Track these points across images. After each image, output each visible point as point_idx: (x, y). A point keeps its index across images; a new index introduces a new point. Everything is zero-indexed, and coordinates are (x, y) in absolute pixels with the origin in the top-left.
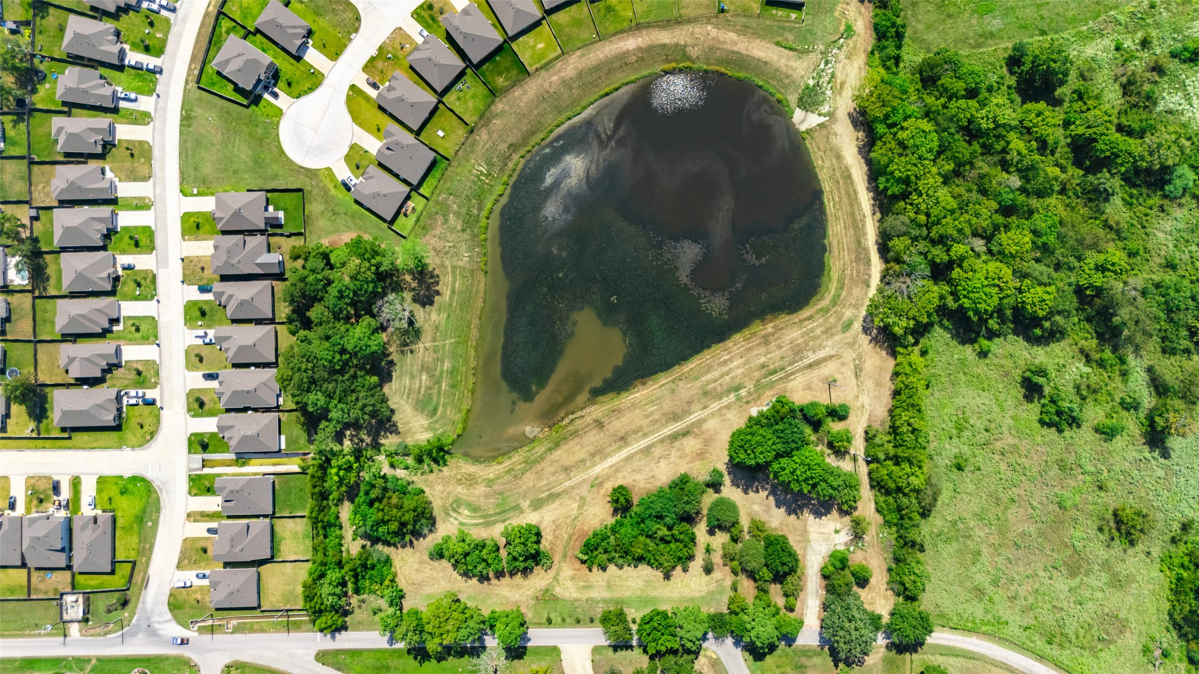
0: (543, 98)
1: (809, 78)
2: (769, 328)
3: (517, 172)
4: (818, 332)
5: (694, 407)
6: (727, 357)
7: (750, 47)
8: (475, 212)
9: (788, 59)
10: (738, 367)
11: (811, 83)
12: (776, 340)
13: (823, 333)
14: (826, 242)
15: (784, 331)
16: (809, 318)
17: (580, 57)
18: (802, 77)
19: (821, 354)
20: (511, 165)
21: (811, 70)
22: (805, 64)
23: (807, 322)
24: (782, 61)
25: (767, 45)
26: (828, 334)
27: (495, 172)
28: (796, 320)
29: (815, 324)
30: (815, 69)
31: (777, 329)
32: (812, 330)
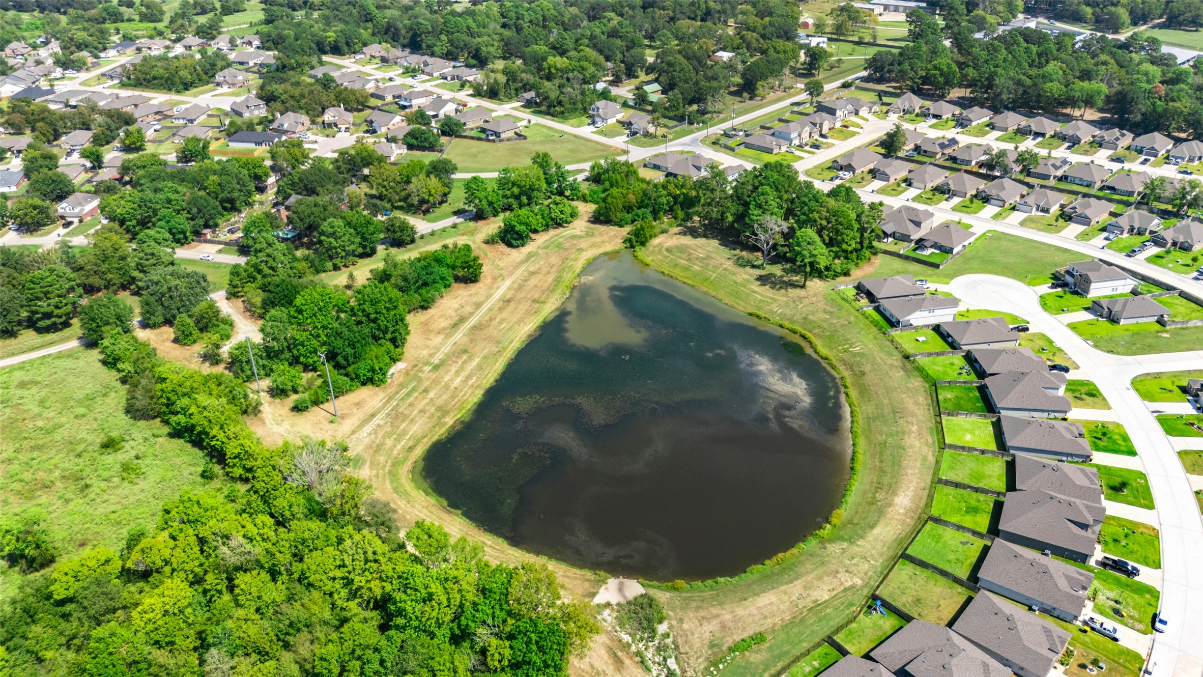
0: (898, 412)
1: (671, 627)
2: (449, 421)
3: (828, 368)
4: (389, 442)
5: (466, 339)
6: (470, 382)
7: (786, 598)
8: (816, 331)
9: (723, 626)
10: (452, 380)
11: (662, 628)
12: (432, 415)
13: (383, 444)
14: (459, 512)
15: (430, 425)
16: (411, 449)
17: (925, 459)
18: (681, 621)
19: (368, 428)
20: (842, 368)
21: (680, 641)
22: (696, 641)
23: (411, 444)
24: (728, 617)
25: (769, 621)
26: (374, 445)
27: (846, 357)
28: (425, 440)
29: (399, 447)
30: (677, 647)
31: (439, 424)
32: (398, 440)
